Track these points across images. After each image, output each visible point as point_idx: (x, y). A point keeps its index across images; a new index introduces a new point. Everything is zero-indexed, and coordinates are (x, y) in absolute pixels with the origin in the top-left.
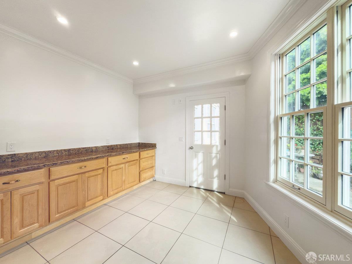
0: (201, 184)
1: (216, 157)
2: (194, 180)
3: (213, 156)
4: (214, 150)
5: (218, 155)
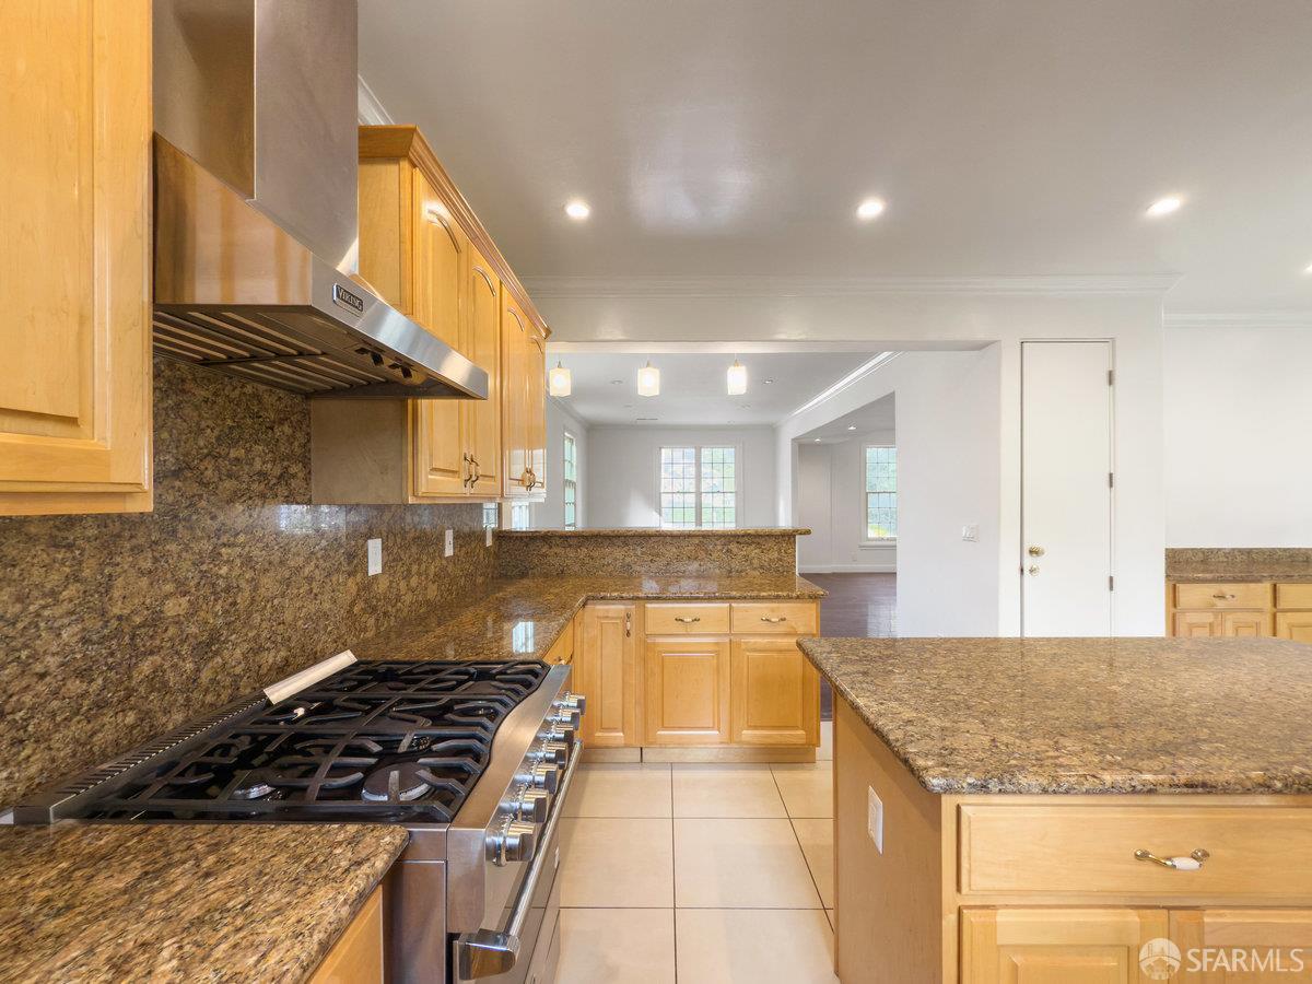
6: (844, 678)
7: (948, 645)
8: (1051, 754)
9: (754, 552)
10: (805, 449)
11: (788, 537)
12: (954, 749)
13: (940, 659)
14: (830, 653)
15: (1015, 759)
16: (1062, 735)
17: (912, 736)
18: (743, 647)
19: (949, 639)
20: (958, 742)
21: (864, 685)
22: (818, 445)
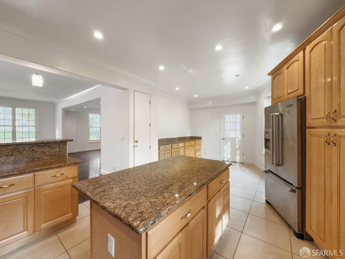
0: (230, 159)
1: (238, 144)
2: (225, 157)
3: (236, 144)
4: (237, 140)
5: (239, 143)
6: (97, 196)
7: (126, 172)
8: (164, 200)
9: (47, 149)
10: (67, 112)
11: (63, 143)
12: (142, 212)
13: (126, 178)
14: (88, 186)
15: (158, 207)
16: (163, 193)
17: (128, 213)
18: (42, 190)
19: (126, 170)
20: (142, 209)
21: (105, 197)
22: (73, 111)
